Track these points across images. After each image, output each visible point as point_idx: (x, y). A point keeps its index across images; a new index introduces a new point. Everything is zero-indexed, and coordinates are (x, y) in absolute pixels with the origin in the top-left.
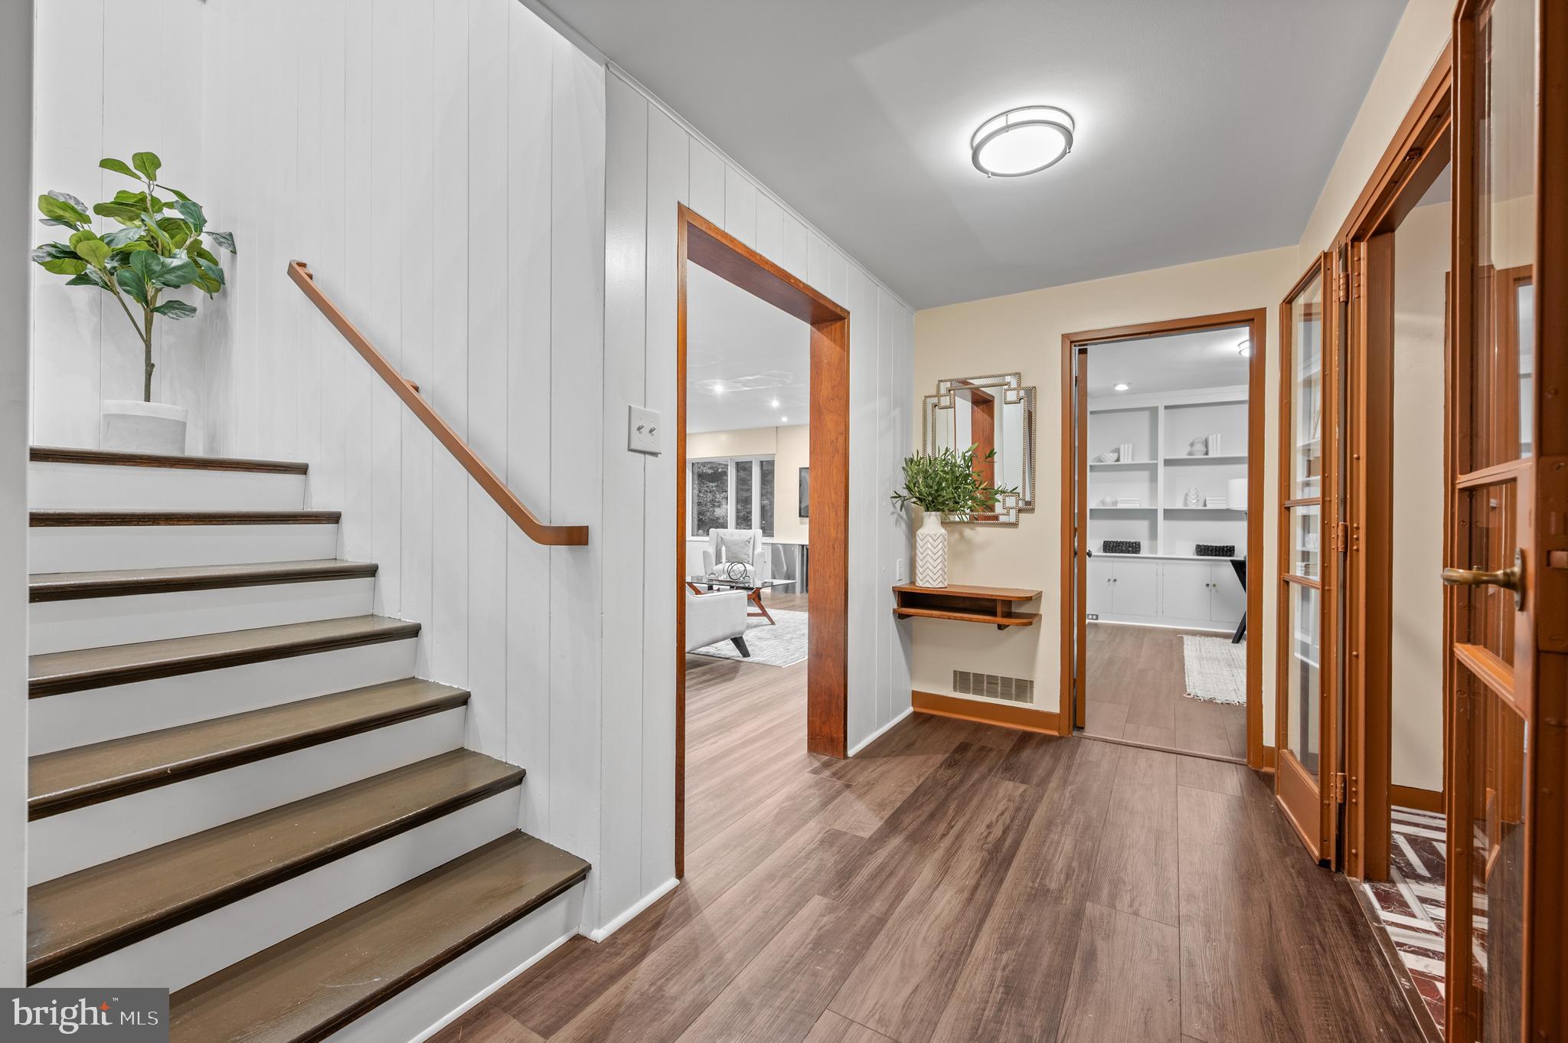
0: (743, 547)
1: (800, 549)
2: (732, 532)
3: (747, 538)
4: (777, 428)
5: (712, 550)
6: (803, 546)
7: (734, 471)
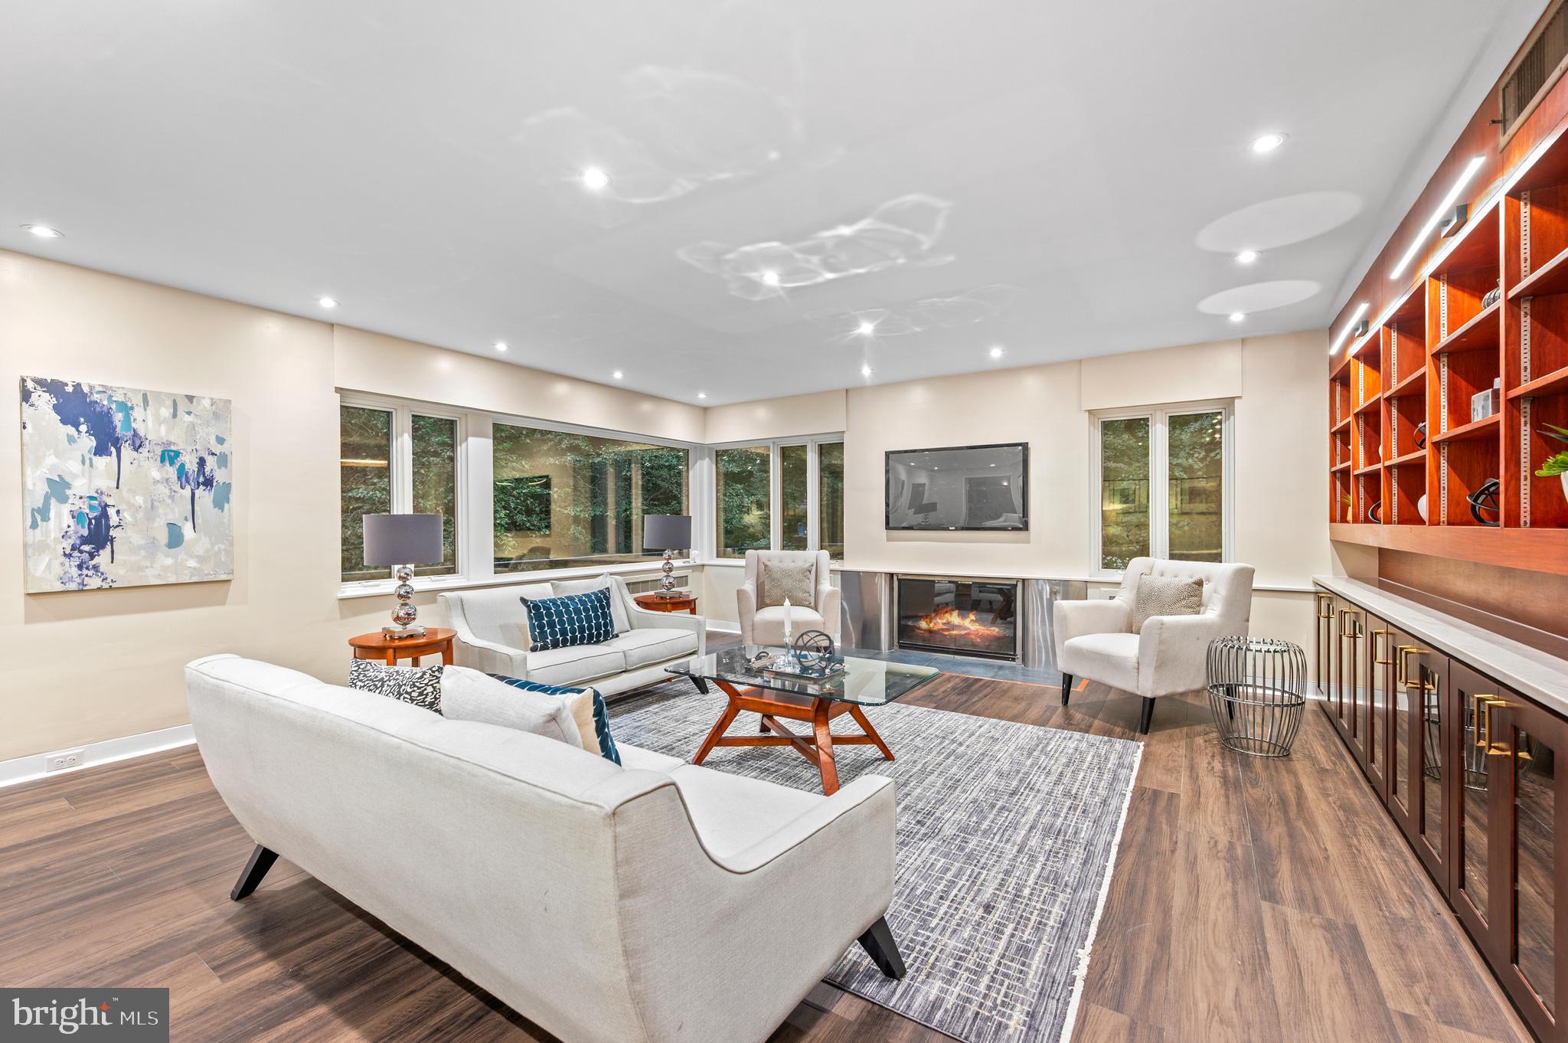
0: (801, 581)
1: (888, 579)
2: (776, 555)
3: (807, 565)
4: (847, 390)
5: (750, 587)
6: (892, 575)
7: (778, 461)
